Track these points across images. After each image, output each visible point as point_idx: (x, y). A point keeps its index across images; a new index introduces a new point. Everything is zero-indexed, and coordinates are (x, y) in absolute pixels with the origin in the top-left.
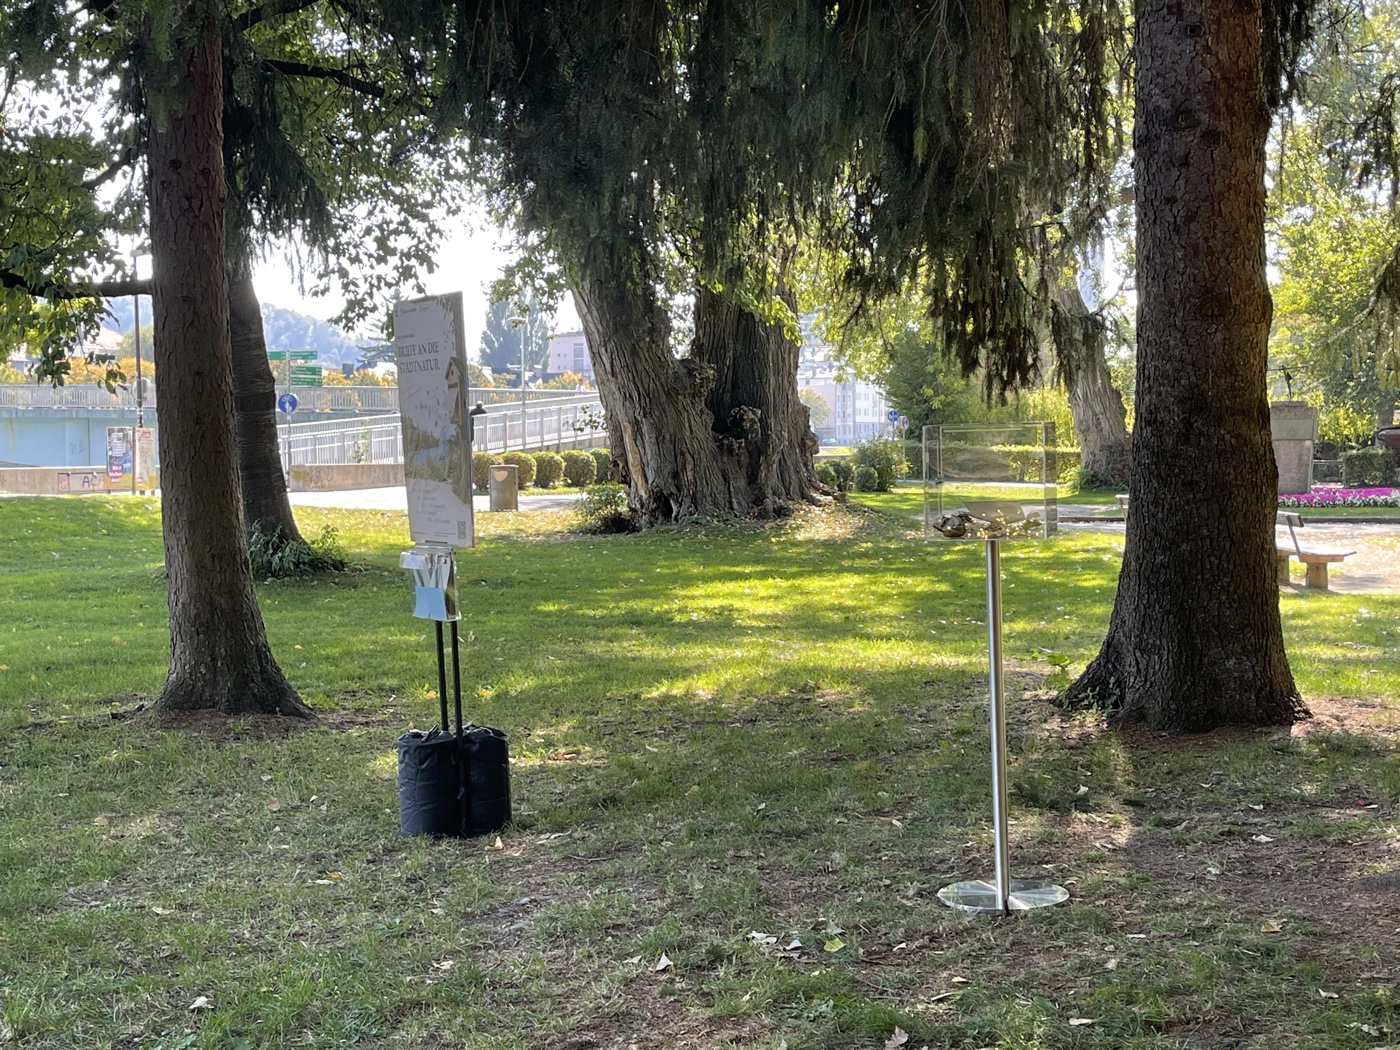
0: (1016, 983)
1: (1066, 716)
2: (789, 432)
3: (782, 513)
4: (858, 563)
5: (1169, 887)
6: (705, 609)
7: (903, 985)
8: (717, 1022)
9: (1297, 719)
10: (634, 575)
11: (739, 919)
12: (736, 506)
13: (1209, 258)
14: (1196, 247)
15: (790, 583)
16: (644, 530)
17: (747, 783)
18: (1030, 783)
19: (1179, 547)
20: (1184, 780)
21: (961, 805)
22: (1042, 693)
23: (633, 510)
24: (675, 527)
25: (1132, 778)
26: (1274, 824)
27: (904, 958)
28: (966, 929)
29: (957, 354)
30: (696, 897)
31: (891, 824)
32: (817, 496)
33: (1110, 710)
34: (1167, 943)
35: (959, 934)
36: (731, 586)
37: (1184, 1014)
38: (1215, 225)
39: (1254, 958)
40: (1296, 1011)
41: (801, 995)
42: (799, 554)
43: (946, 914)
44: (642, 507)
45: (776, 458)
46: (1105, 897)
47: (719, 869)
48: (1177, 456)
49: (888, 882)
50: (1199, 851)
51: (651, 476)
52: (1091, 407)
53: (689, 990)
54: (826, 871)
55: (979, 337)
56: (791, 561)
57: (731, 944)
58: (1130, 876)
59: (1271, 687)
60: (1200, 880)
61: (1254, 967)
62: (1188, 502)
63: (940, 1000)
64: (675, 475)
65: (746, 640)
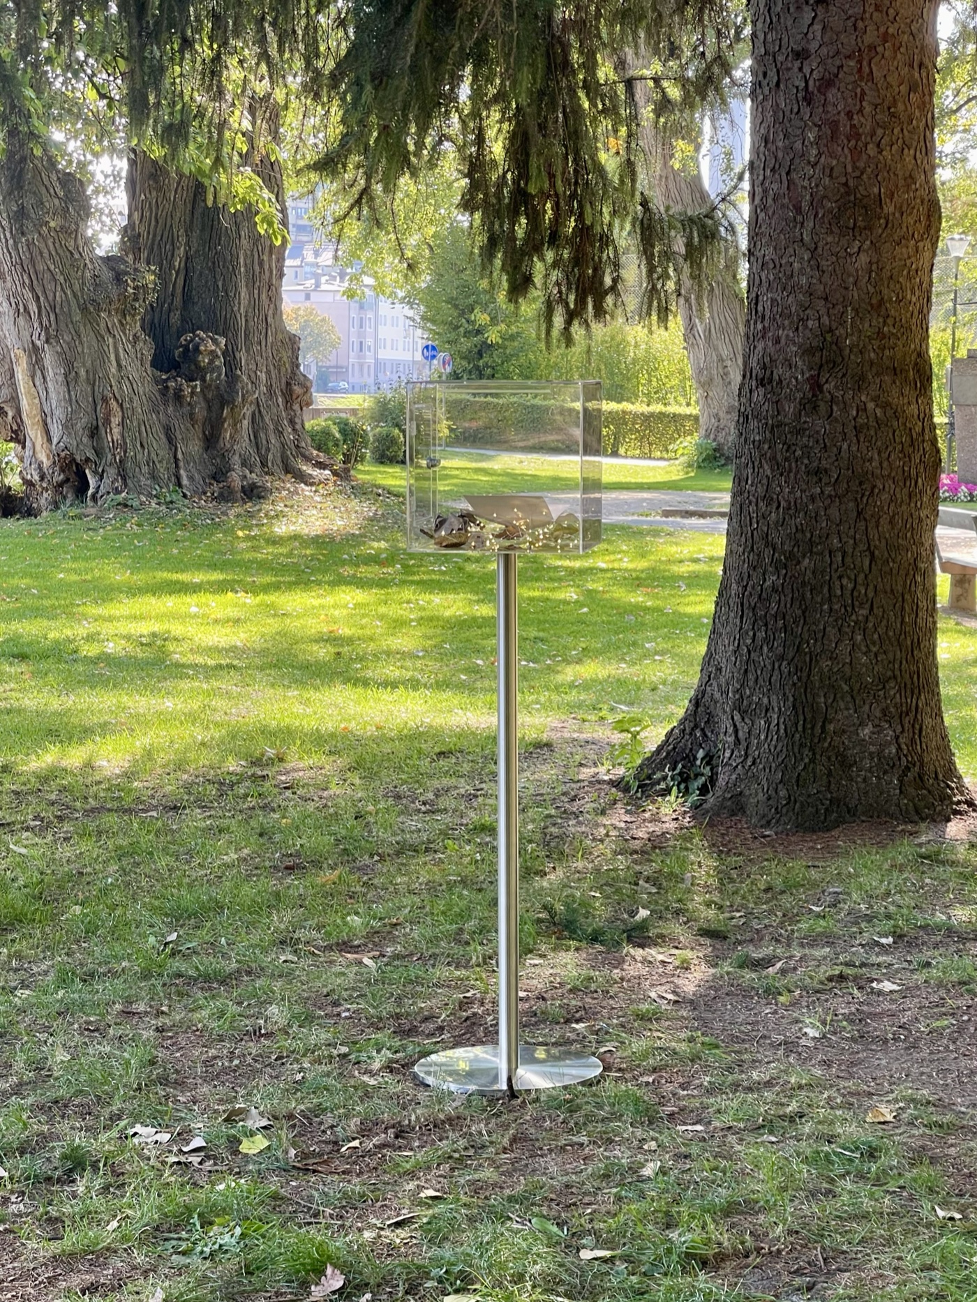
0: (511, 1199)
1: (635, 806)
2: (268, 373)
3: (253, 493)
4: (364, 571)
5: (745, 1057)
6: (128, 638)
7: (350, 1204)
8: (66, 1262)
9: (956, 812)
10: (23, 583)
11: (116, 1106)
12: (185, 481)
13: (853, 143)
14: (834, 125)
15: (258, 599)
16: (45, 514)
17: (157, 903)
18: (567, 905)
19: (799, 563)
20: (787, 901)
21: (466, 936)
22: (604, 771)
23: (29, 483)
24: (91, 510)
25: (716, 897)
26: (905, 965)
27: (355, 1163)
28: (450, 1120)
29: (503, 269)
30: (56, 1074)
31: (361, 962)
32: (308, 469)
33: (694, 797)
34: (732, 1139)
35: (436, 1126)
36: (170, 603)
37: (742, 1243)
38: (863, 93)
39: (851, 1160)
40: (899, 1238)
41: (195, 1219)
42: (277, 556)
43: (422, 1095)
44: (42, 478)
45: (248, 411)
46: (654, 1070)
47: (97, 1030)
48: (800, 432)
49: (344, 1050)
50: (794, 1004)
51: (56, 431)
52: (716, 349)
53: (28, 1215)
54: (257, 1034)
55: (534, 246)
56: (264, 566)
57: (104, 1143)
58: (691, 1040)
59: (922, 766)
60: (790, 1046)
61: (848, 1173)
62: (813, 498)
63: (398, 1225)
64: (94, 432)
65: (185, 685)
